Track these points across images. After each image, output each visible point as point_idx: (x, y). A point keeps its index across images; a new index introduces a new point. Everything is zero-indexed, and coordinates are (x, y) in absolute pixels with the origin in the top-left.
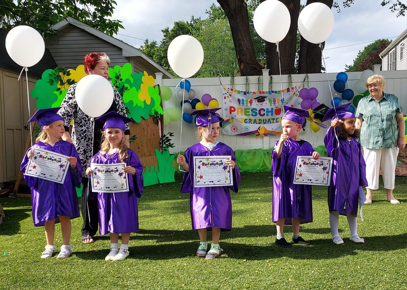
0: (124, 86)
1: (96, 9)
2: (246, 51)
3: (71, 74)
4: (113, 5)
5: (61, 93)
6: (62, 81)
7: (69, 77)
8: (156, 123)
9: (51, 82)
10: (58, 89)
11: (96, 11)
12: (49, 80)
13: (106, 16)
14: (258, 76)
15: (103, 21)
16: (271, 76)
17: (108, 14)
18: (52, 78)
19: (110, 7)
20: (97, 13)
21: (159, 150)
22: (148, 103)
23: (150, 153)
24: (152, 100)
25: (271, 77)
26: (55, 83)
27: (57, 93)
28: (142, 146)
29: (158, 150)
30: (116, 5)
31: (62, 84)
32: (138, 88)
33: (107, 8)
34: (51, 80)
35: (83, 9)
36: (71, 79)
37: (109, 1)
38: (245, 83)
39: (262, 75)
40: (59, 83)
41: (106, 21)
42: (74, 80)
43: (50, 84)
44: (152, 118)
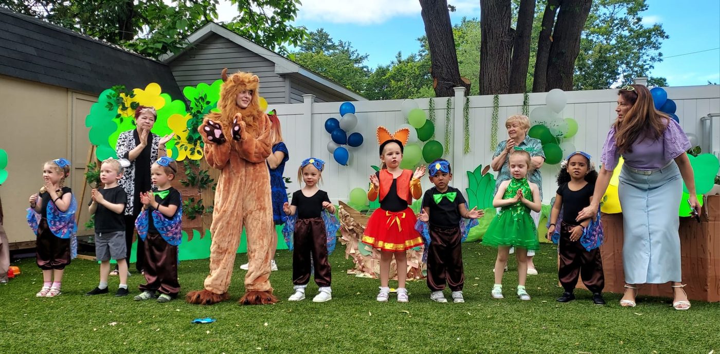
1: (275, 12)
2: (441, 61)
3: (135, 95)
4: (297, 6)
5: (122, 120)
6: (123, 104)
7: (134, 99)
9: (110, 106)
10: (118, 116)
11: (275, 15)
12: (107, 104)
13: (287, 21)
14: (446, 98)
15: (282, 28)
16: (468, 97)
17: (289, 18)
18: (111, 101)
19: (293, 8)
20: (276, 18)
25: (468, 99)
26: (115, 108)
27: (117, 121)
30: (300, 5)
31: (124, 108)
33: (289, 10)
34: (110, 104)
35: (261, 14)
36: (136, 102)
37: (291, 2)
38: (428, 107)
39: (454, 96)
40: (121, 107)
41: (287, 28)
43: (108, 109)
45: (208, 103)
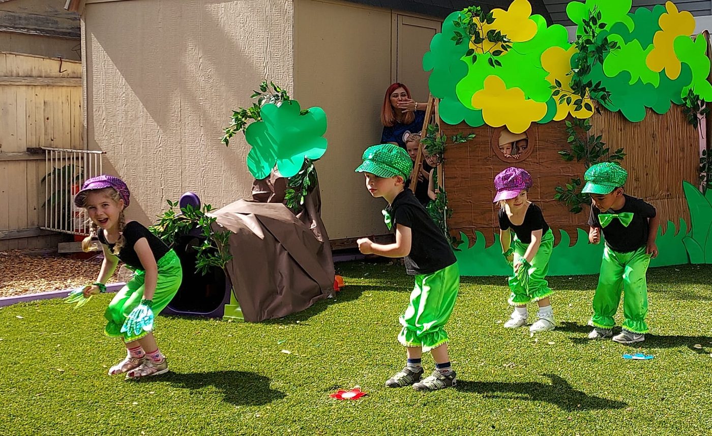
0: (606, 39)
3: (494, 19)
5: (475, 59)
6: (477, 34)
7: (493, 26)
8: (690, 123)
9: (458, 38)
10: (470, 52)
12: (454, 35)
18: (460, 30)
21: (697, 185)
22: (673, 74)
23: (668, 190)
24: (685, 68)
26: (466, 40)
27: (467, 59)
28: (647, 174)
29: (692, 187)
31: (478, 40)
32: (646, 42)
34: (458, 34)
36: (495, 31)
40: (474, 38)
42: (500, 32)
43: (455, 42)
44: (679, 110)
45: (602, 26)
